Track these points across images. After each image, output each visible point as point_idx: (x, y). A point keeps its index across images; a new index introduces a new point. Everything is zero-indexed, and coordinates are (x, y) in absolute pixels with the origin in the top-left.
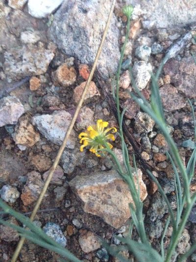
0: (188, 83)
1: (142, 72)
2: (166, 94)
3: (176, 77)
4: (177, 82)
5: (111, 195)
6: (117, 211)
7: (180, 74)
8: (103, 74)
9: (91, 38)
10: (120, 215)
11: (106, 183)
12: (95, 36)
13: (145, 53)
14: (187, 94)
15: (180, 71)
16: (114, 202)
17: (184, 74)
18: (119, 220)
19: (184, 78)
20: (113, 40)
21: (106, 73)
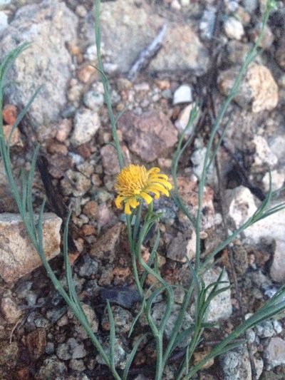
0: (144, 143)
1: (83, 122)
2: (111, 152)
3: (130, 134)
4: (131, 140)
5: (10, 239)
6: (13, 261)
7: (133, 130)
8: (35, 119)
9: (20, 75)
10: (15, 266)
11: (8, 223)
12: (26, 72)
13: (94, 100)
14: (142, 157)
15: (134, 126)
16: (11, 248)
17: (139, 131)
18: (12, 272)
19: (139, 136)
20: (56, 81)
21: (40, 119)
